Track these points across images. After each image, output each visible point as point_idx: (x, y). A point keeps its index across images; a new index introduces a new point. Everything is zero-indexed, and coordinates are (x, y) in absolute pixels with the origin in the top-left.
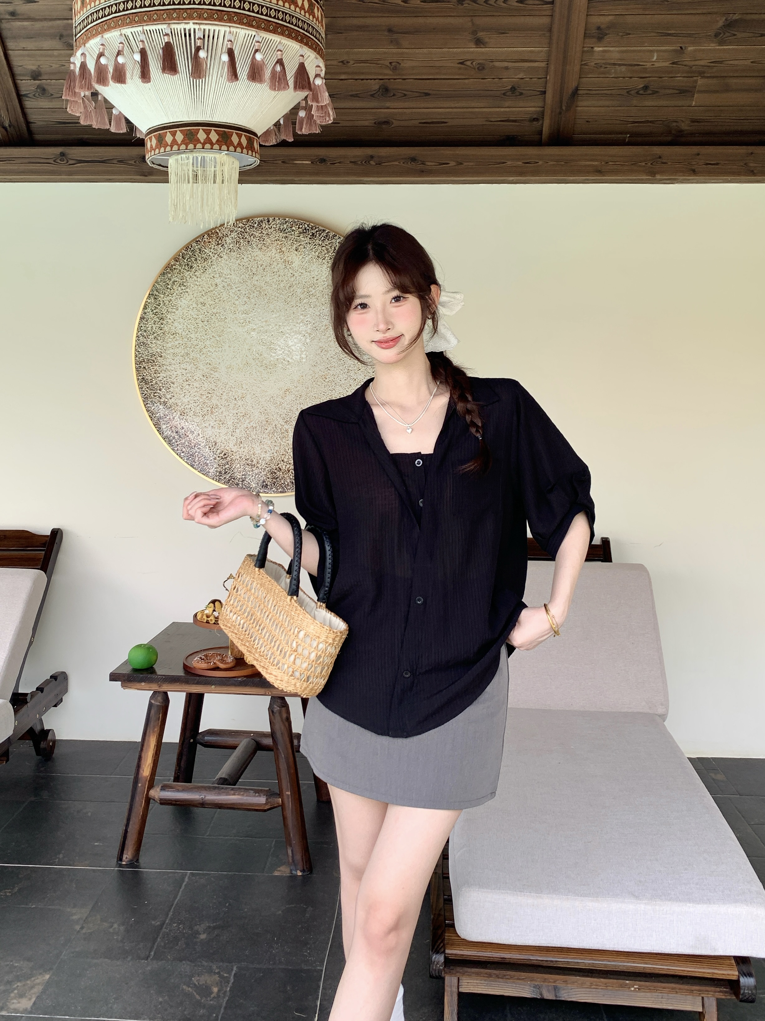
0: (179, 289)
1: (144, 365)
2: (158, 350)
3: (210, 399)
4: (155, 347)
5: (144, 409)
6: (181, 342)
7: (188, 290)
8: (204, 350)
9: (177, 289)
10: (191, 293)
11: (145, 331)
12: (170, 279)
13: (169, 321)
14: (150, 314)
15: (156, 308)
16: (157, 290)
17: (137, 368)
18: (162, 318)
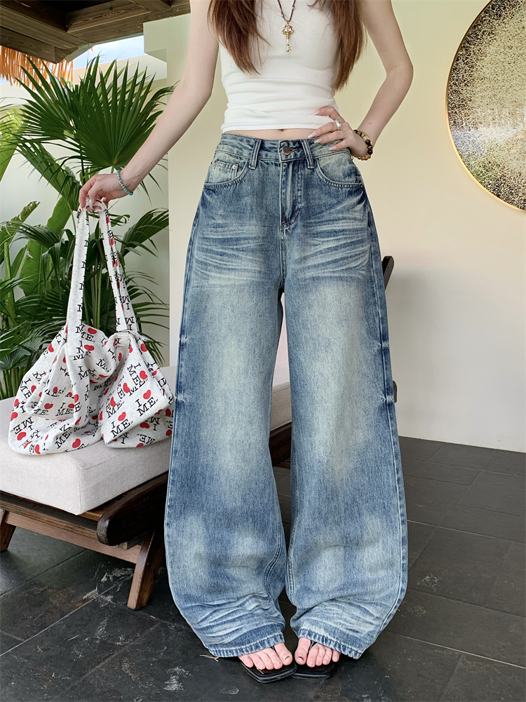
1: (455, 110)
2: (468, 95)
4: (465, 93)
5: (455, 149)
6: (489, 85)
7: (496, 37)
8: (510, 90)
9: (487, 38)
10: (499, 40)
11: (457, 80)
12: (479, 30)
13: (479, 68)
14: (462, 65)
15: (467, 58)
16: (468, 42)
17: (449, 114)
18: (472, 67)
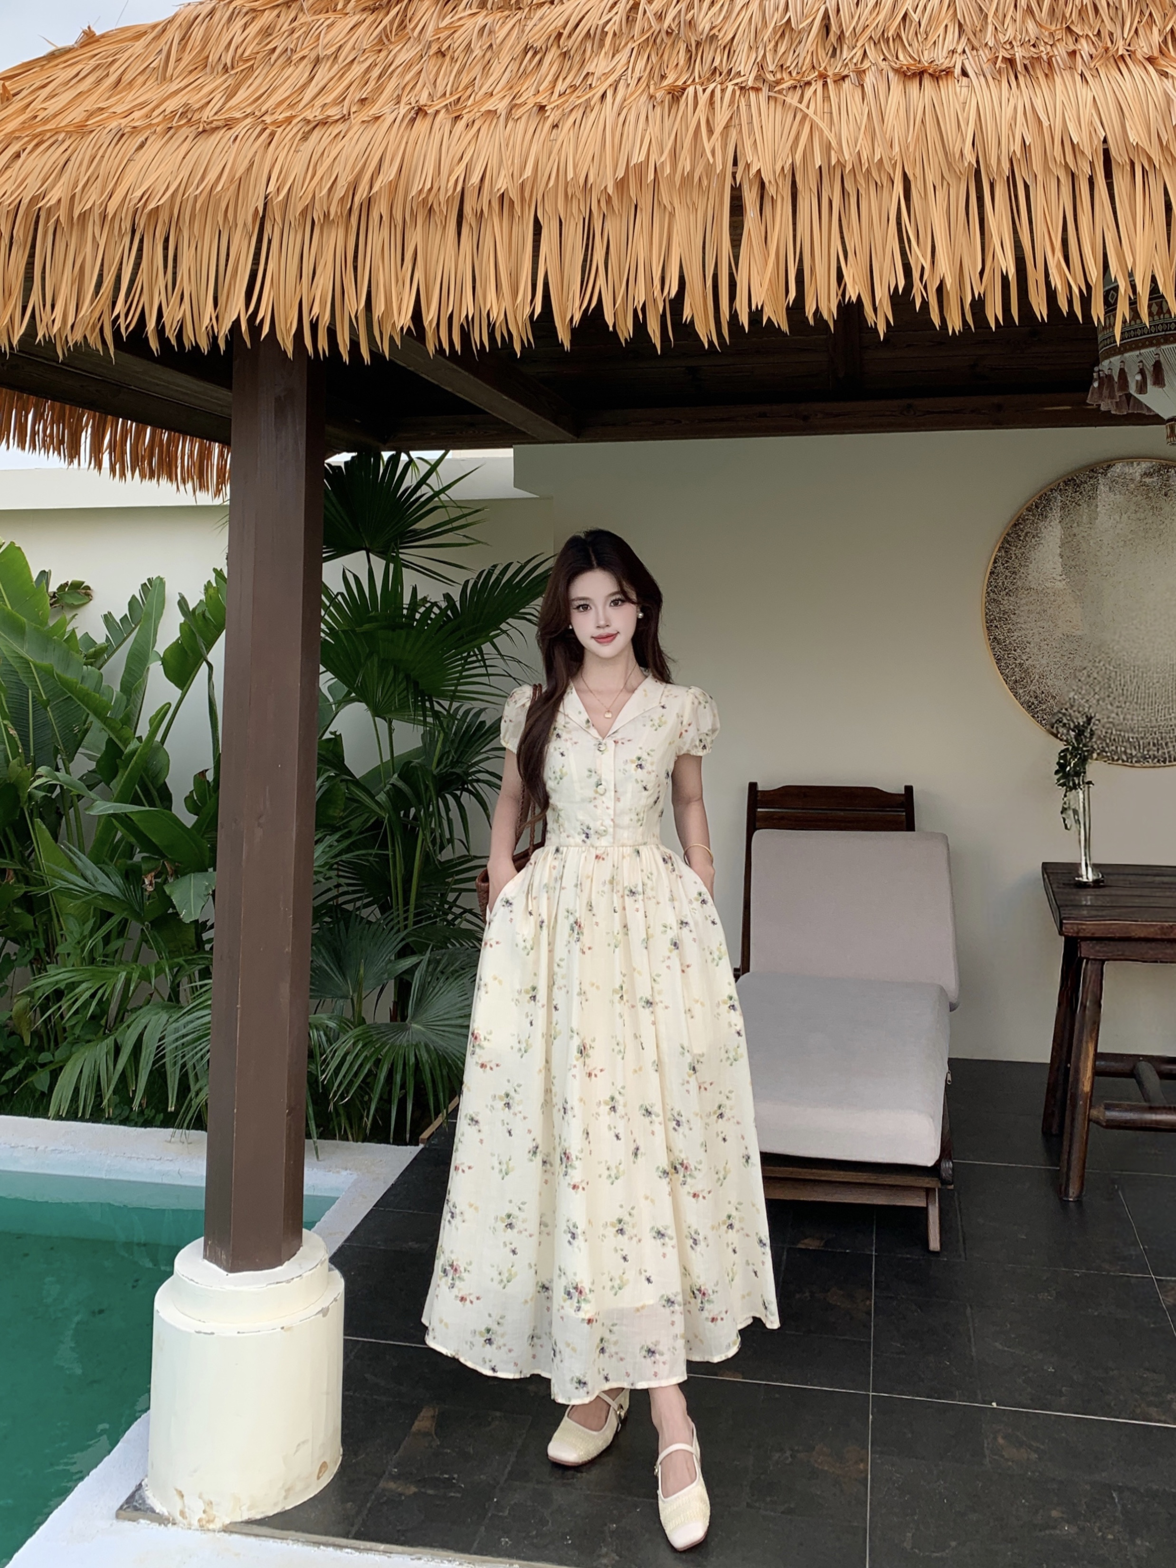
0: (1033, 540)
1: (996, 623)
2: (1011, 607)
3: (1073, 660)
4: (1007, 603)
5: (998, 672)
6: (1036, 598)
7: (1041, 541)
8: (1063, 607)
9: (1031, 541)
10: (1046, 545)
11: (996, 587)
12: (1022, 531)
13: (1022, 575)
14: (1001, 569)
15: (1007, 562)
16: (1008, 542)
17: (988, 627)
18: (1014, 573)
